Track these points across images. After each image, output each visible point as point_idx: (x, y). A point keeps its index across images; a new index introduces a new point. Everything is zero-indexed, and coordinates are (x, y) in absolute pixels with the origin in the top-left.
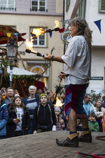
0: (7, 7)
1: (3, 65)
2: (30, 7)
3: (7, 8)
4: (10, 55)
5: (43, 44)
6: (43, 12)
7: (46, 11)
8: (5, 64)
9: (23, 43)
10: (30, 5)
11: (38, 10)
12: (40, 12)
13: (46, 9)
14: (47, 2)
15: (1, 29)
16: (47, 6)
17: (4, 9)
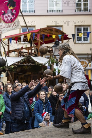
0: (55, 9)
1: (50, 62)
2: (74, 9)
3: (55, 11)
4: (55, 54)
5: (87, 40)
6: (86, 12)
7: (89, 11)
8: (52, 62)
9: (68, 41)
10: (75, 7)
11: (82, 10)
12: (84, 12)
13: (89, 9)
14: (90, 3)
15: (49, 30)
16: (90, 6)
17: (53, 11)
